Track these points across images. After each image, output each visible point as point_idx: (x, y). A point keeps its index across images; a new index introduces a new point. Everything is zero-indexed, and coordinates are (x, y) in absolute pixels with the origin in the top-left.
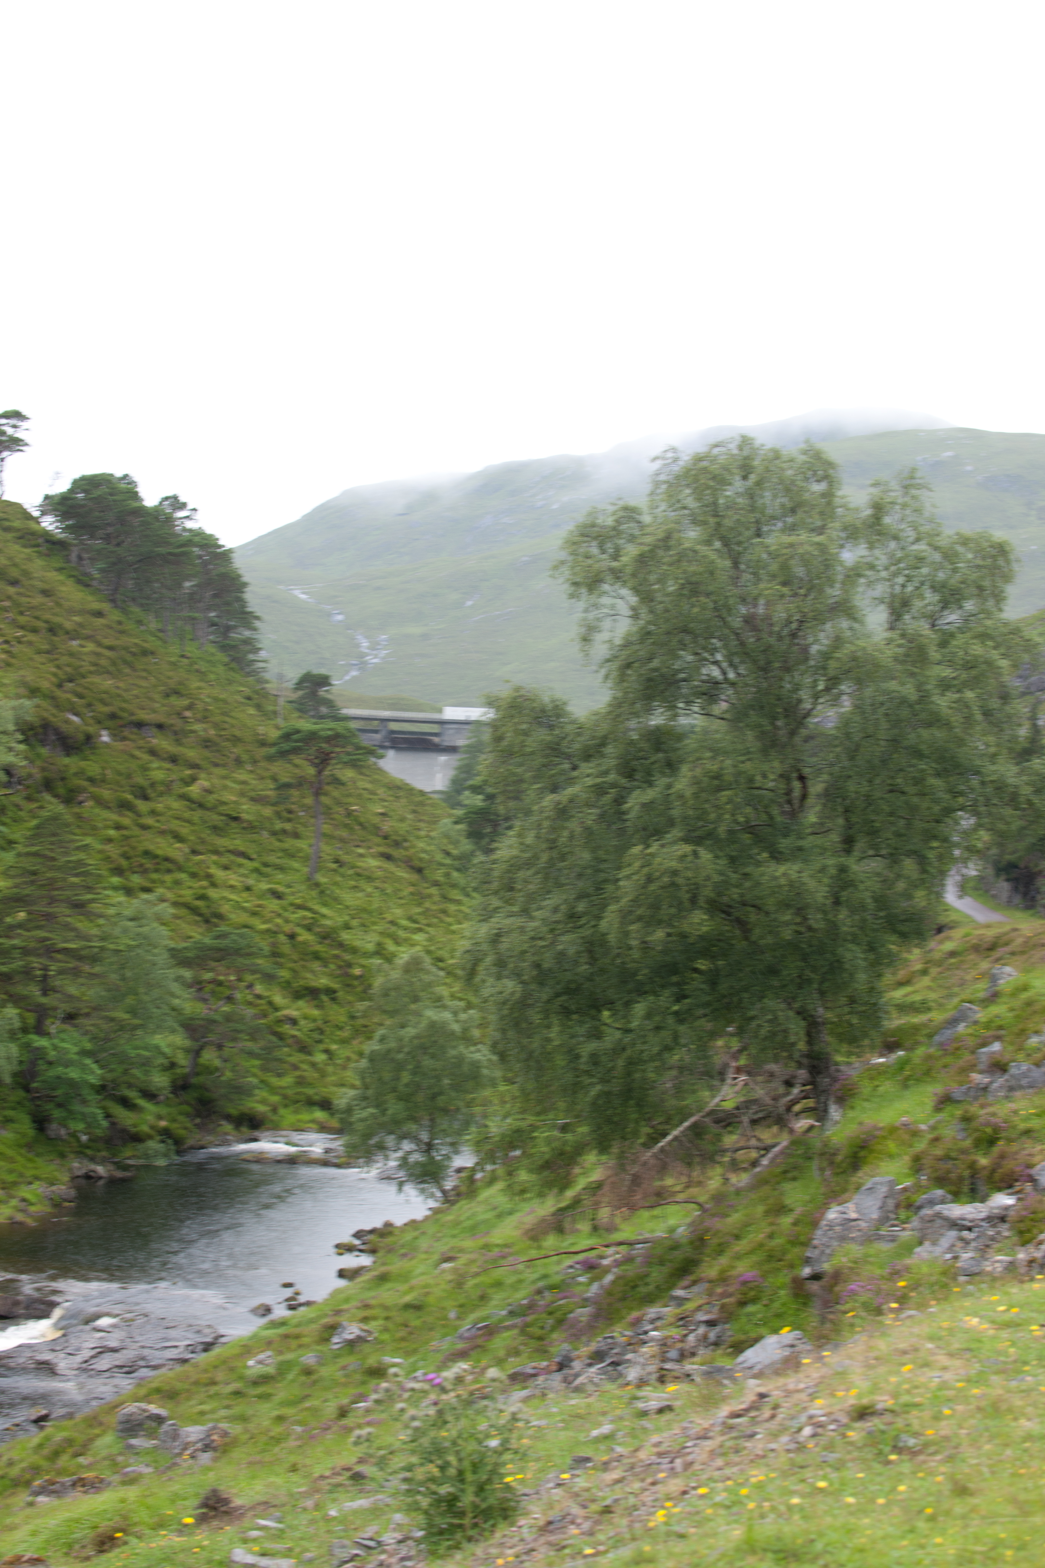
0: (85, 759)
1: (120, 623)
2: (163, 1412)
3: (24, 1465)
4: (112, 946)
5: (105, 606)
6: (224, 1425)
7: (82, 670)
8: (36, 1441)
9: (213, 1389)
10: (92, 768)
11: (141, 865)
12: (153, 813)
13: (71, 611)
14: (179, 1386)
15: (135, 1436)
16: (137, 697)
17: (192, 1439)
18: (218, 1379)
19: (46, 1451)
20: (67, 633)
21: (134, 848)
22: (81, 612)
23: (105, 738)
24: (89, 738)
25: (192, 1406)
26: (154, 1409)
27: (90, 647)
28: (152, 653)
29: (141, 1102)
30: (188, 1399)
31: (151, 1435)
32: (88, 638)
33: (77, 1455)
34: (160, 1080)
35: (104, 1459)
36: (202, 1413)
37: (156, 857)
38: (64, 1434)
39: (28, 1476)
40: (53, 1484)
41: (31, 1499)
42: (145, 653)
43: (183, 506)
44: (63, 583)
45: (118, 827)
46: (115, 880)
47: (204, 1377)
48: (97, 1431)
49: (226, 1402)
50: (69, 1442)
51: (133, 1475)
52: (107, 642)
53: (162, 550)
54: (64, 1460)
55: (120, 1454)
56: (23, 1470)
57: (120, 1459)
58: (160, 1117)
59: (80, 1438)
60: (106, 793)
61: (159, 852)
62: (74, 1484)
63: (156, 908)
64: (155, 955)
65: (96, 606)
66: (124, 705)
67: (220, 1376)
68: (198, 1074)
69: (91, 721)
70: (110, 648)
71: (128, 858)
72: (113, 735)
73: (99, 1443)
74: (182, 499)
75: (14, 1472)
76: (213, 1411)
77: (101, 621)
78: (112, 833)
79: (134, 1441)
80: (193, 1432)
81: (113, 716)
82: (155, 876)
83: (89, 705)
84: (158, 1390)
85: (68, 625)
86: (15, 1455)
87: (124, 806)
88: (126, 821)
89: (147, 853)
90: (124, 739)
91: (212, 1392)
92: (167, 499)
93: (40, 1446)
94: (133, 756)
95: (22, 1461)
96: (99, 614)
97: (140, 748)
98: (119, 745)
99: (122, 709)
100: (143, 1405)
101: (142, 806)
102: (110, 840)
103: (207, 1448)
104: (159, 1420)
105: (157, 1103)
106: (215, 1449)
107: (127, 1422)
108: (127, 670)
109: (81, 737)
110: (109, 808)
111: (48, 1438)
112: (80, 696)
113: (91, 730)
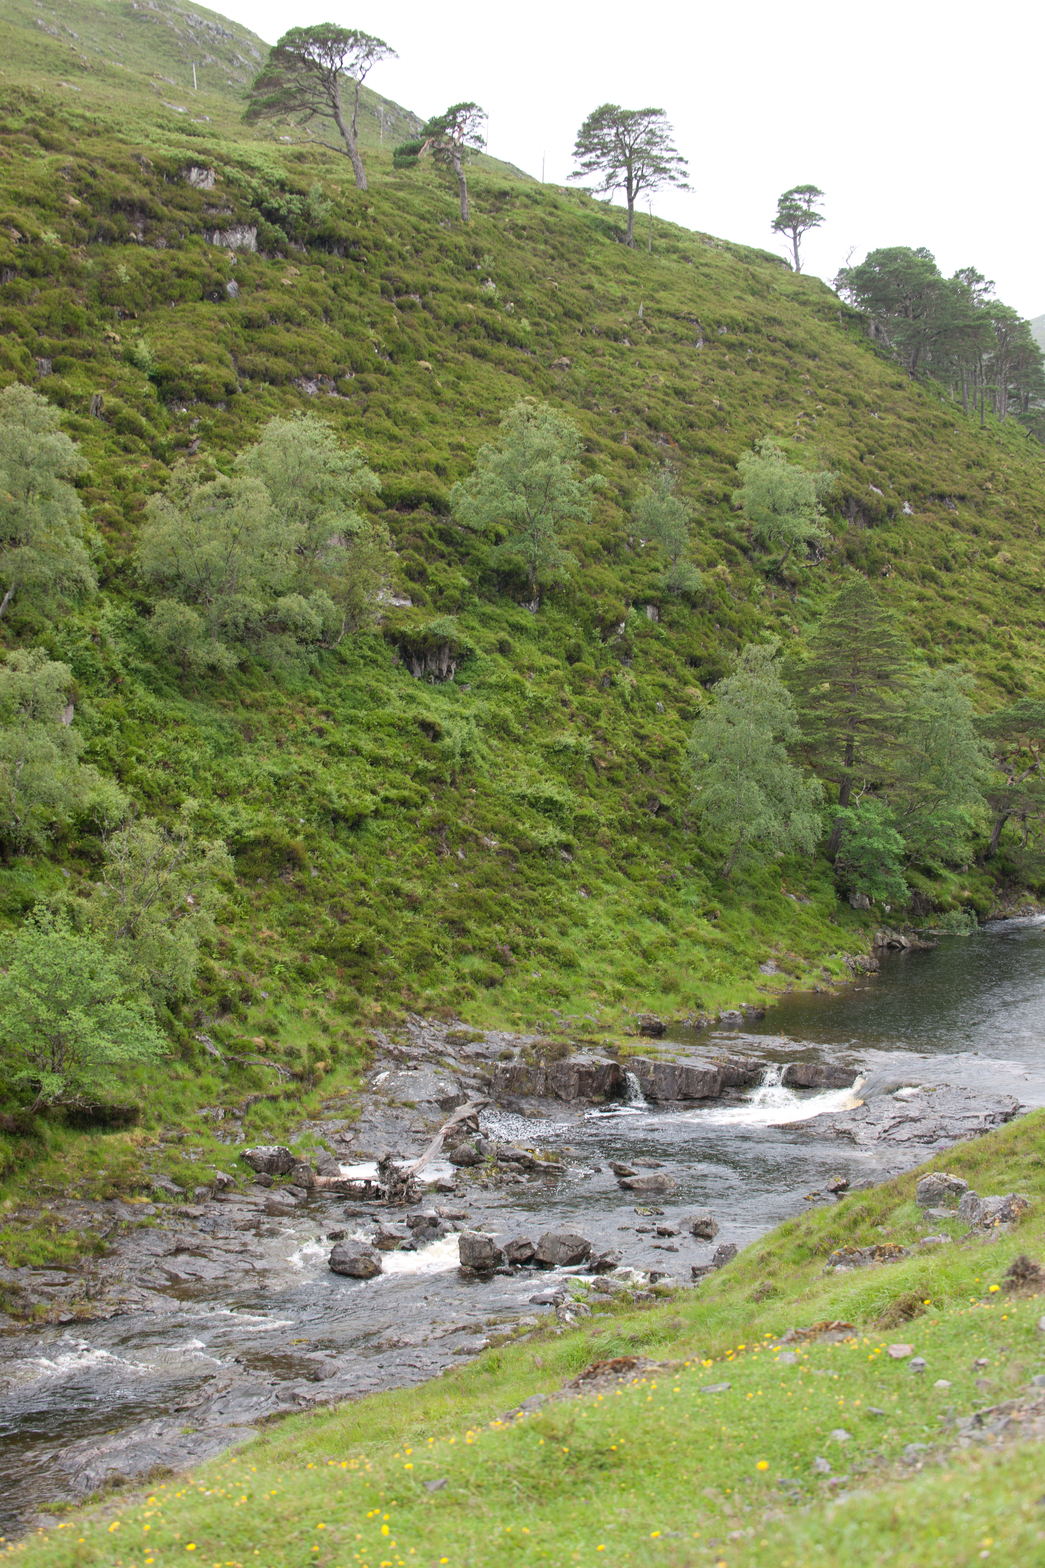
0: (888, 530)
1: (920, 396)
2: (963, 1182)
3: (822, 1234)
4: (916, 717)
5: (905, 379)
6: (1022, 1196)
7: (884, 443)
8: (835, 1210)
9: (1012, 1160)
10: (895, 540)
11: (945, 636)
12: (955, 583)
13: (871, 384)
14: (979, 1156)
15: (935, 1206)
16: (938, 469)
17: (992, 1208)
18: (1018, 1149)
19: (845, 1220)
20: (867, 405)
21: (937, 620)
22: (881, 384)
23: (907, 510)
24: (890, 509)
25: (992, 1176)
26: (954, 1179)
27: (891, 419)
28: (952, 425)
29: (945, 872)
30: (988, 1169)
31: (950, 1205)
32: (887, 410)
33: (875, 1224)
34: (964, 851)
35: (902, 1228)
36: (1002, 1183)
37: (959, 628)
38: (865, 1203)
39: (826, 1246)
40: (852, 1253)
41: (829, 1268)
42: (946, 425)
43: (980, 279)
44: (861, 356)
45: (921, 598)
46: (919, 651)
47: (1005, 1148)
48: (896, 1200)
49: (1025, 1172)
50: (869, 1211)
51: (931, 1245)
52: (906, 414)
53: (960, 322)
54: (863, 1229)
55: (919, 1223)
56: (821, 1239)
57: (919, 1228)
58: (963, 888)
59: (879, 1208)
60: (909, 565)
61: (962, 623)
62: (872, 1254)
63: (959, 680)
64: (958, 726)
65: (895, 379)
66: (926, 477)
67: (1020, 1146)
68: (1000, 845)
69: (892, 493)
70: (911, 420)
71: (931, 629)
72: (916, 507)
73: (898, 1212)
74: (979, 272)
75: (813, 1241)
76: (1011, 1182)
77: (901, 393)
78: (915, 603)
79: (932, 1211)
80: (993, 1202)
81: (914, 488)
82: (957, 647)
83: (891, 477)
84: (958, 1160)
85: (867, 398)
86: (814, 1224)
87: (927, 577)
88: (929, 593)
89: (950, 624)
90: (925, 510)
91: (1011, 1162)
92: (962, 271)
93: (840, 1215)
94: (936, 528)
95: (819, 1230)
96: (900, 386)
97: (942, 519)
98: (921, 517)
99: (924, 481)
100: (944, 1175)
101: (945, 577)
102: (913, 612)
103: (1004, 1218)
104: (959, 1189)
105: (960, 874)
106: (1014, 1220)
107: (928, 1190)
108: (928, 442)
109: (884, 508)
110: (911, 579)
111: (847, 1208)
112: (881, 469)
113: (892, 501)
